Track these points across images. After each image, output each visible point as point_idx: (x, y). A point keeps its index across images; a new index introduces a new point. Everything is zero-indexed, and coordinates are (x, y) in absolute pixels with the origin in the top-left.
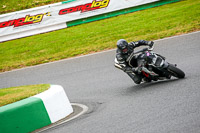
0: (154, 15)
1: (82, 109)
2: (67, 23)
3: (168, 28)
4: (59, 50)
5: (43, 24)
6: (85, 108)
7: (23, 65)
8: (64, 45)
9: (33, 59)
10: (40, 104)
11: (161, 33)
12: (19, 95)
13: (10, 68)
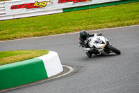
0: (124, 9)
1: (69, 70)
2: (63, 9)
3: (133, 19)
4: (56, 28)
5: (46, 9)
6: (72, 69)
7: (30, 36)
8: (60, 24)
9: (38, 32)
10: (41, 63)
11: (128, 22)
12: (27, 56)
13: (21, 37)
